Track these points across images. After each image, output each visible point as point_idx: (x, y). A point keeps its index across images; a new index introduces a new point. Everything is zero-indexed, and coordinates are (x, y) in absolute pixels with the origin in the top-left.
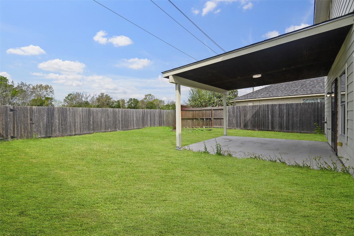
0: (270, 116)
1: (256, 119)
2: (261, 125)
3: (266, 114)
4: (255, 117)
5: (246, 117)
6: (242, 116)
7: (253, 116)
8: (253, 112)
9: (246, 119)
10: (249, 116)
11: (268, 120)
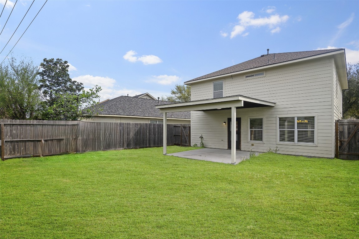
0: (148, 134)
1: (138, 137)
2: (141, 143)
3: (145, 132)
4: (137, 135)
5: (129, 135)
6: (126, 134)
7: (135, 134)
8: (135, 130)
9: (129, 137)
10: (132, 135)
11: (147, 137)
